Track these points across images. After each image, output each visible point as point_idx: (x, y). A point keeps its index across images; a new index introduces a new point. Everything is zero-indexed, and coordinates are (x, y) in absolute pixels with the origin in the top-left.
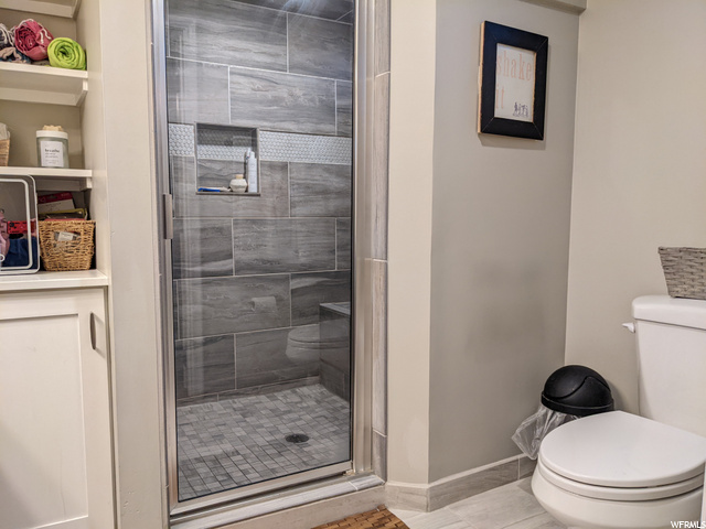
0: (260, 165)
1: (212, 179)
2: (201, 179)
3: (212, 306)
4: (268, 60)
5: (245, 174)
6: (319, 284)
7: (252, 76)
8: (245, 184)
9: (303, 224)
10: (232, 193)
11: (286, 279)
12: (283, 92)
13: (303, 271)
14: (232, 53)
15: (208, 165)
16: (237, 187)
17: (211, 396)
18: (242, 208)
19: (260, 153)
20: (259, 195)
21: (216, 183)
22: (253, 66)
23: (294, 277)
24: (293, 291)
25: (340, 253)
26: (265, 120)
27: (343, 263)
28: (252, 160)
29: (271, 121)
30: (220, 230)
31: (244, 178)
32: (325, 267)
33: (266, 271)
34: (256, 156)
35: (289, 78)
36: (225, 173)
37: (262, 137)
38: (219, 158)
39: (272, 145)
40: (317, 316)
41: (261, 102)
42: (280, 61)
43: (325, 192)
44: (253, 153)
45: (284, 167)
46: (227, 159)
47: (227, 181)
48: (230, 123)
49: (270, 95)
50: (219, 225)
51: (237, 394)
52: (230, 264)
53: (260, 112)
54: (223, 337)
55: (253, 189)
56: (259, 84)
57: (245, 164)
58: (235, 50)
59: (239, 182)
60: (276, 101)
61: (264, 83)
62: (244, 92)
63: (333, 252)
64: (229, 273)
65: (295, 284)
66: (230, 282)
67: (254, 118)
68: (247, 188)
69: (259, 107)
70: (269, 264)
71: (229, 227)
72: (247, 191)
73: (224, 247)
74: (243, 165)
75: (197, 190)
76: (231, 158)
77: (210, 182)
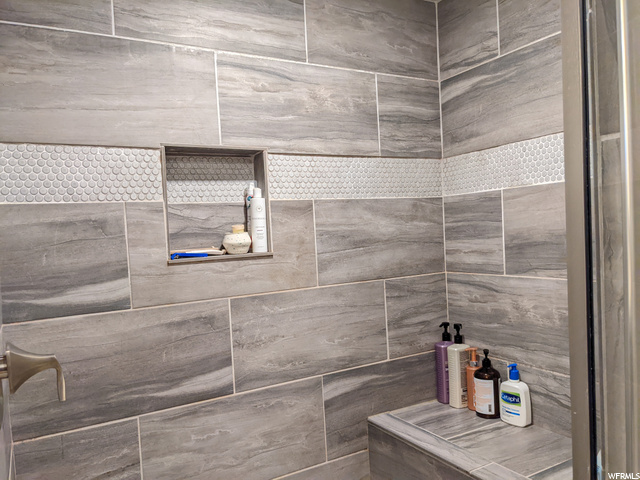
0: (273, 207)
1: (195, 235)
2: (172, 237)
3: (200, 451)
4: (277, 42)
5: (246, 224)
6: (365, 386)
7: (252, 68)
8: (248, 240)
9: (337, 295)
10: (227, 256)
11: (316, 387)
12: (301, 93)
13: (347, 369)
14: (219, 31)
15: (187, 213)
16: (234, 246)
18: (252, 279)
19: (270, 189)
20: (271, 256)
21: (201, 240)
22: (254, 52)
23: (329, 379)
24: (328, 404)
25: (393, 333)
26: (275, 136)
27: (398, 348)
28: (258, 202)
29: (285, 139)
30: (209, 321)
31: (246, 230)
32: (372, 357)
33: (286, 377)
34: (264, 194)
35: (310, 71)
36: (214, 223)
37: (271, 163)
38: (205, 201)
39: (286, 176)
40: (366, 437)
41: (268, 110)
42: (295, 45)
43: (363, 243)
44: (259, 191)
45: (304, 209)
46: (218, 201)
47: (218, 236)
48: (221, 143)
49: (281, 97)
50: (206, 312)
52: (226, 375)
53: (267, 125)
55: (261, 248)
56: (264, 81)
57: (246, 208)
58: (225, 26)
59: (237, 238)
60: (291, 106)
61: (272, 79)
62: (241, 93)
63: (382, 332)
64: (225, 390)
65: (330, 391)
66: (229, 406)
67: (258, 135)
68: (251, 246)
69: (265, 117)
70: (289, 366)
71: (224, 315)
72: (250, 251)
73: (216, 347)
74: (242, 209)
75: (167, 258)
76: (223, 200)
77: (191, 241)
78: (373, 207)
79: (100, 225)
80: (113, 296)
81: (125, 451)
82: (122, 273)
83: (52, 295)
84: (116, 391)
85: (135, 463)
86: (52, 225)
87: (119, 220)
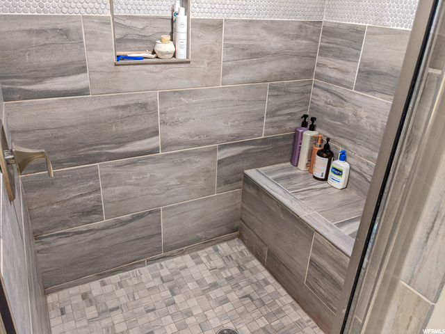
0: (193, 24)
1: (134, 40)
2: (119, 41)
3: (137, 185)
5: (172, 34)
6: (245, 152)
8: (173, 49)
9: (234, 92)
10: (157, 60)
11: (213, 151)
13: (234, 141)
15: (128, 23)
16: (163, 53)
17: (139, 263)
18: (175, 78)
19: (191, 9)
20: (189, 62)
21: (139, 45)
23: (222, 147)
24: (220, 162)
25: (269, 120)
27: (271, 130)
28: (182, 19)
30: (144, 106)
31: (172, 40)
32: (252, 135)
33: (194, 144)
34: (187, 12)
36: (148, 32)
38: (141, 14)
40: (241, 183)
43: (257, 55)
44: (183, 10)
45: (216, 26)
46: (151, 14)
47: (151, 43)
50: (142, 100)
51: (164, 257)
52: (155, 142)
54: (150, 212)
55: (182, 55)
57: (173, 21)
59: (165, 47)
63: (261, 119)
64: (154, 150)
65: (221, 155)
66: (156, 160)
68: (175, 53)
70: (196, 138)
71: (154, 102)
72: (174, 56)
73: (149, 124)
74: (170, 21)
75: (115, 59)
76: (155, 14)
77: (131, 45)
78: (269, 27)
79: (65, 33)
80: (78, 86)
81: (91, 183)
82: (83, 69)
83: (35, 83)
84: (83, 147)
85: (98, 190)
86: (30, 31)
87: (78, 29)
